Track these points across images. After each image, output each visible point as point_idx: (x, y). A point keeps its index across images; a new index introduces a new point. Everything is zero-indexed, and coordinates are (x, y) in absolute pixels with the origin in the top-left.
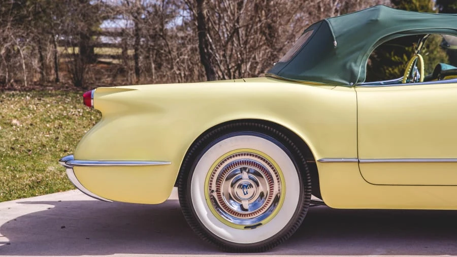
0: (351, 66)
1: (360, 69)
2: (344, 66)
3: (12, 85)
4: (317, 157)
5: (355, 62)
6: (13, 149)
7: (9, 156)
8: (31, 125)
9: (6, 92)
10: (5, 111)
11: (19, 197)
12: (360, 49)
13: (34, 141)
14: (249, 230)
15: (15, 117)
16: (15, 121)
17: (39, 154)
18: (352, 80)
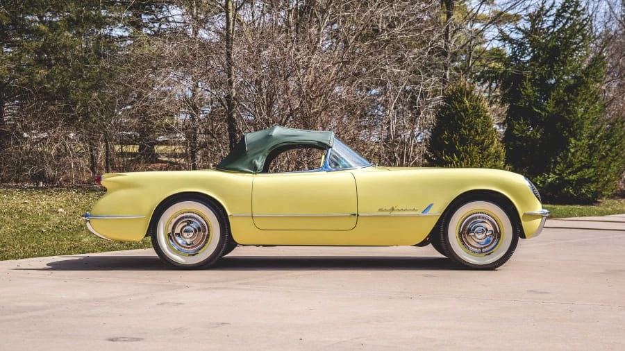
0: (255, 162)
1: (259, 163)
2: (251, 161)
3: (61, 183)
4: (229, 214)
5: (258, 159)
6: (57, 227)
7: (55, 232)
8: (74, 212)
9: (55, 189)
10: (53, 202)
11: (61, 254)
12: (261, 152)
13: (75, 222)
14: (191, 257)
15: (61, 207)
16: (60, 210)
17: (78, 231)
18: (255, 170)
